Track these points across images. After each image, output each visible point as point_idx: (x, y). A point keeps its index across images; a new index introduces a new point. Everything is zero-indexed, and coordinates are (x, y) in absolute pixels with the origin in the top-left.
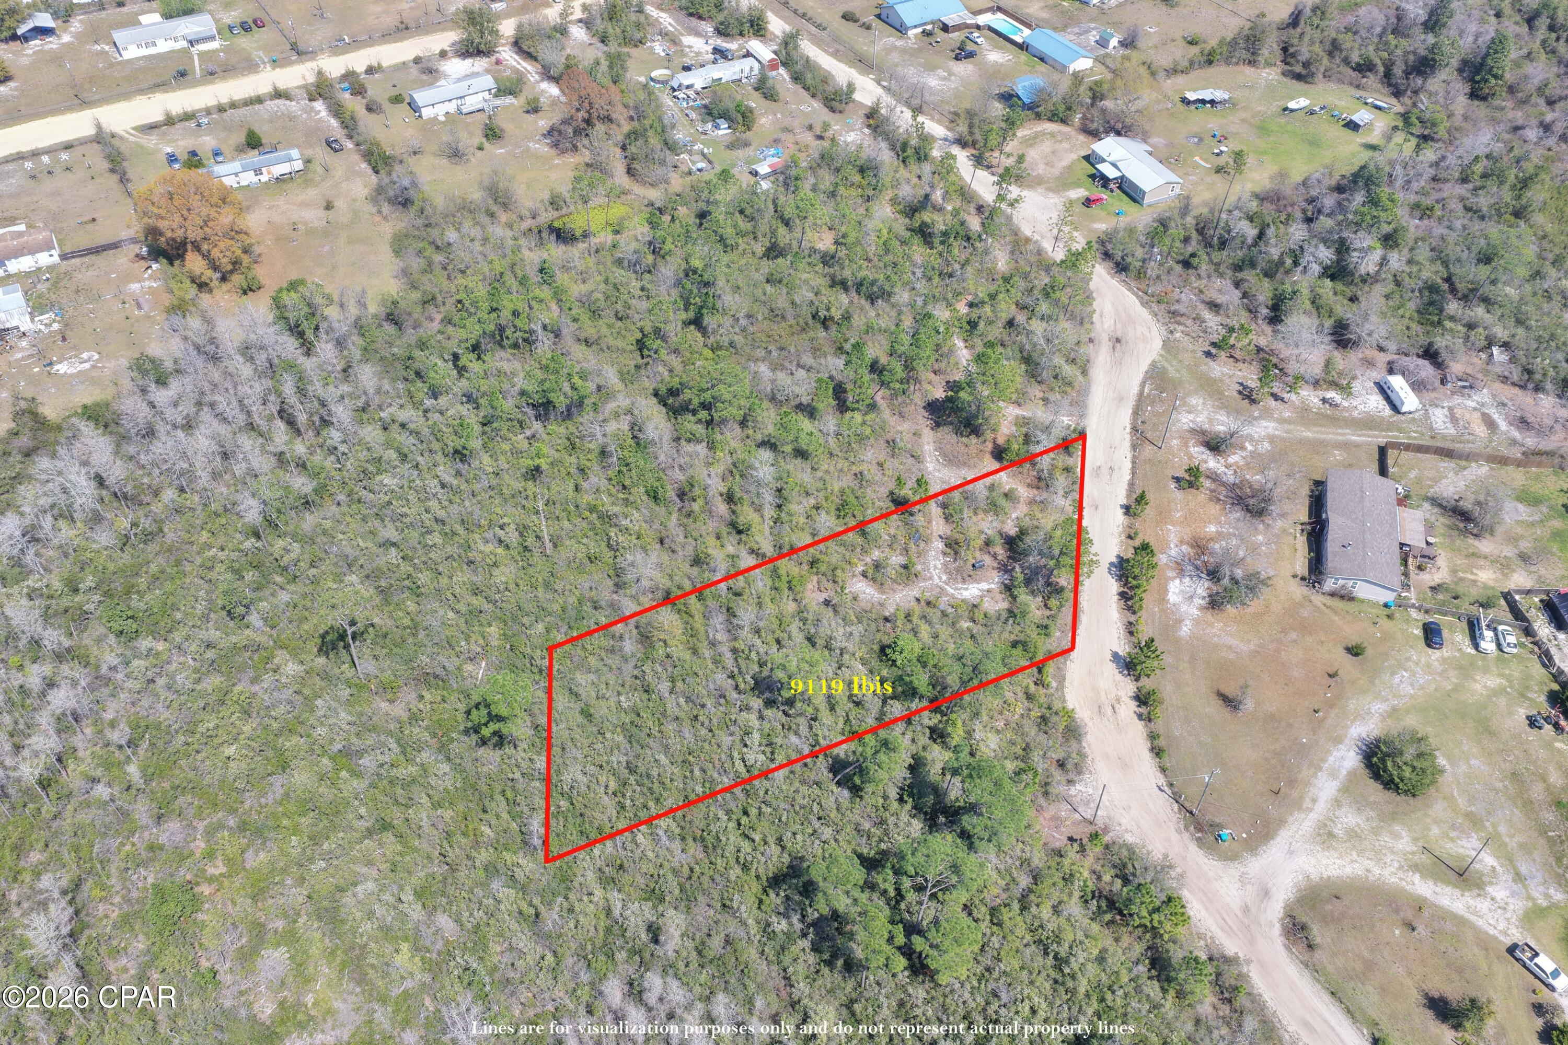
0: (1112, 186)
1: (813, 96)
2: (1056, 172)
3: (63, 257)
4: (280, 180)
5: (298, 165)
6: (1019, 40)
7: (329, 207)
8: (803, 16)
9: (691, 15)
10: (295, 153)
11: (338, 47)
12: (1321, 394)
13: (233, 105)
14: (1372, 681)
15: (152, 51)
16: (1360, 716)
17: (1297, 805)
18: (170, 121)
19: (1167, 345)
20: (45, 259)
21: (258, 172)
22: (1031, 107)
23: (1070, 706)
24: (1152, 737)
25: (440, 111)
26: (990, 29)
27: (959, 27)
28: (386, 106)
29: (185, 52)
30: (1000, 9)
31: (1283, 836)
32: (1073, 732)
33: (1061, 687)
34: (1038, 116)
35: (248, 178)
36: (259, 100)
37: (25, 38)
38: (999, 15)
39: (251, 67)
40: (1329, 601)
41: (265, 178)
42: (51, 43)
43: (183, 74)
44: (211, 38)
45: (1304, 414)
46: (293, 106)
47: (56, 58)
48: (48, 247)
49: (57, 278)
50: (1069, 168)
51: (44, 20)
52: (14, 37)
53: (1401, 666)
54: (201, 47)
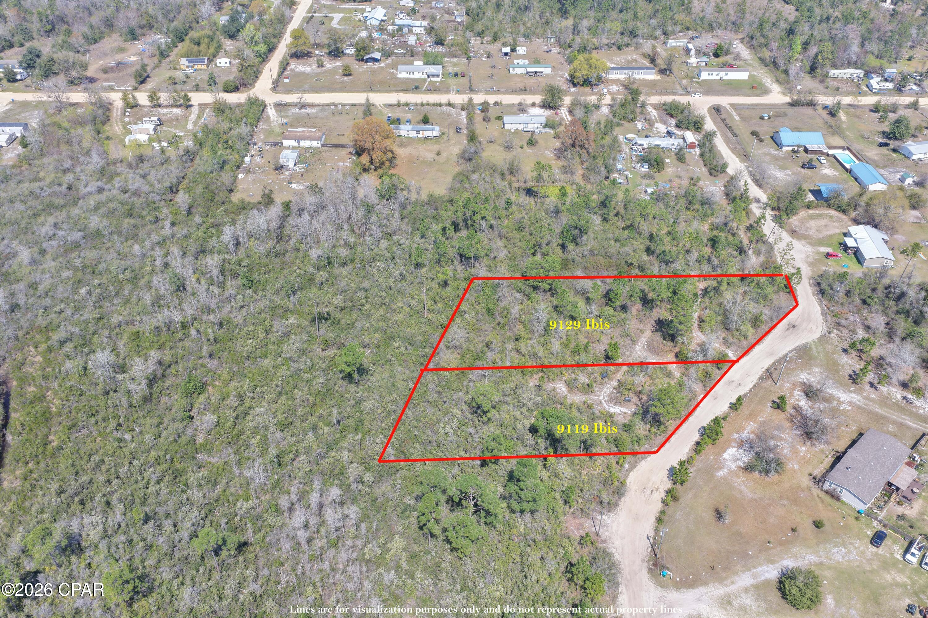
0: (849, 251)
1: (705, 165)
2: (821, 236)
3: (323, 145)
4: (426, 138)
5: (436, 134)
6: (848, 166)
7: (438, 154)
8: (730, 128)
9: (668, 114)
10: (437, 128)
11: (490, 91)
12: (905, 394)
13: (428, 104)
14: (817, 545)
15: (412, 76)
16: (795, 556)
17: (721, 580)
18: (399, 105)
19: (822, 339)
20: (316, 144)
21: (418, 132)
22: (827, 200)
23: (628, 481)
24: (662, 512)
25: (514, 127)
26: (835, 157)
27: (814, 152)
28: (493, 119)
29: (424, 80)
30: (848, 149)
31: (701, 590)
32: (620, 492)
33: (629, 471)
34: (829, 206)
35: (413, 134)
36: (440, 105)
37: (367, 61)
38: (847, 152)
39: (447, 91)
40: (823, 495)
41: (420, 136)
42: (376, 65)
43: (417, 88)
44: (438, 76)
45: (886, 401)
46: (453, 110)
47: (374, 71)
48: (318, 139)
49: (315, 152)
50: (831, 236)
51: (377, 55)
52: (362, 60)
53: (844, 545)
54: (433, 79)
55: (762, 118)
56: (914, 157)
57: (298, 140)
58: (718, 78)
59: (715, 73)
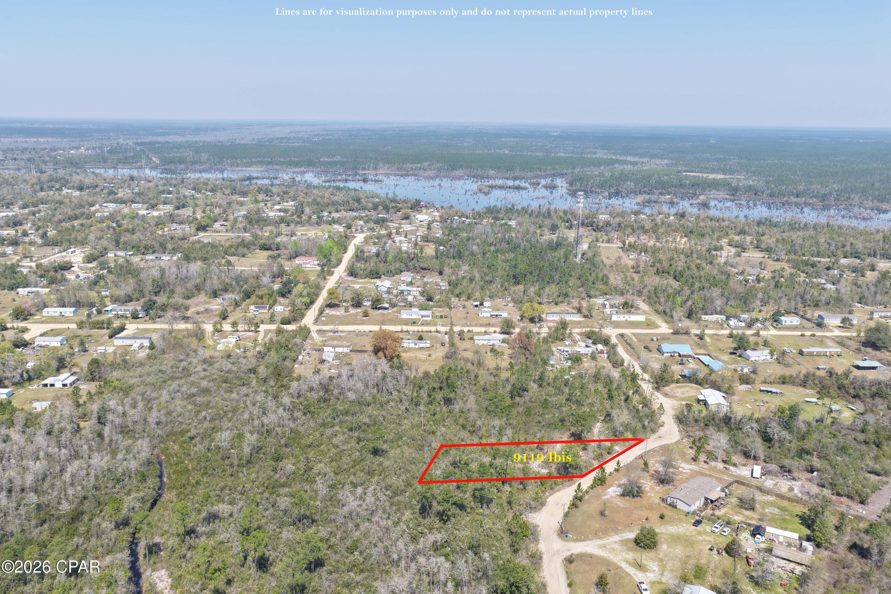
0: (701, 403)
1: (610, 362)
2: (684, 396)
3: (351, 351)
4: (422, 348)
5: (428, 345)
6: (707, 364)
7: (430, 356)
8: (630, 345)
9: (588, 337)
10: (429, 342)
11: (466, 325)
12: (725, 466)
13: (422, 331)
14: (661, 525)
15: (410, 317)
17: (600, 538)
18: (402, 331)
19: (677, 443)
20: (346, 350)
21: (415, 344)
22: (689, 378)
23: (548, 500)
24: (568, 512)
25: (481, 343)
26: (699, 359)
27: (685, 356)
28: (466, 339)
29: (419, 319)
30: (709, 355)
31: (589, 542)
32: (543, 504)
33: (548, 496)
34: (691, 382)
35: (412, 345)
36: (431, 332)
37: (380, 308)
38: (708, 357)
39: (435, 324)
40: (667, 506)
41: (417, 347)
42: (386, 312)
43: (414, 323)
44: (429, 316)
45: (714, 469)
46: (439, 335)
47: (383, 315)
48: (349, 346)
49: (346, 355)
50: (690, 397)
51: (387, 305)
52: (376, 308)
53: (677, 525)
54: (424, 318)
55: (652, 340)
56: (752, 359)
57: (334, 347)
58: (624, 319)
59: (622, 316)
